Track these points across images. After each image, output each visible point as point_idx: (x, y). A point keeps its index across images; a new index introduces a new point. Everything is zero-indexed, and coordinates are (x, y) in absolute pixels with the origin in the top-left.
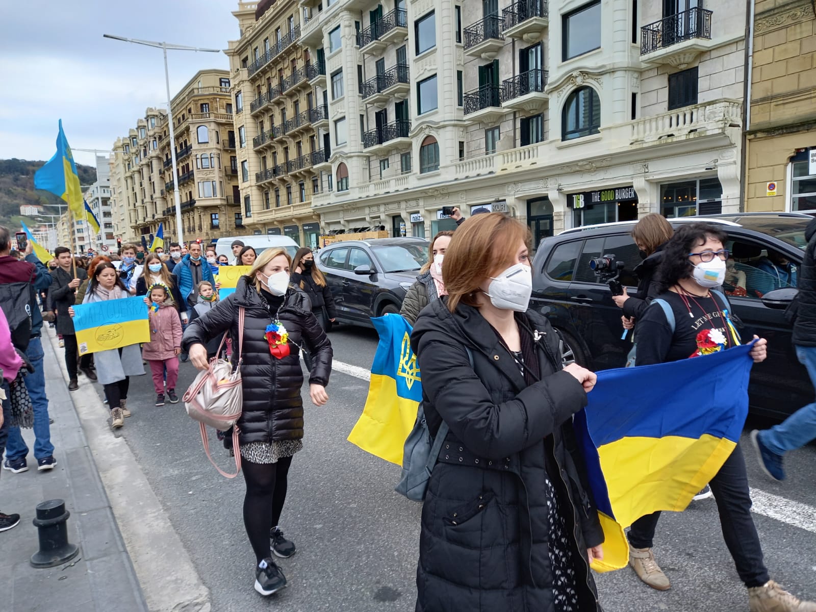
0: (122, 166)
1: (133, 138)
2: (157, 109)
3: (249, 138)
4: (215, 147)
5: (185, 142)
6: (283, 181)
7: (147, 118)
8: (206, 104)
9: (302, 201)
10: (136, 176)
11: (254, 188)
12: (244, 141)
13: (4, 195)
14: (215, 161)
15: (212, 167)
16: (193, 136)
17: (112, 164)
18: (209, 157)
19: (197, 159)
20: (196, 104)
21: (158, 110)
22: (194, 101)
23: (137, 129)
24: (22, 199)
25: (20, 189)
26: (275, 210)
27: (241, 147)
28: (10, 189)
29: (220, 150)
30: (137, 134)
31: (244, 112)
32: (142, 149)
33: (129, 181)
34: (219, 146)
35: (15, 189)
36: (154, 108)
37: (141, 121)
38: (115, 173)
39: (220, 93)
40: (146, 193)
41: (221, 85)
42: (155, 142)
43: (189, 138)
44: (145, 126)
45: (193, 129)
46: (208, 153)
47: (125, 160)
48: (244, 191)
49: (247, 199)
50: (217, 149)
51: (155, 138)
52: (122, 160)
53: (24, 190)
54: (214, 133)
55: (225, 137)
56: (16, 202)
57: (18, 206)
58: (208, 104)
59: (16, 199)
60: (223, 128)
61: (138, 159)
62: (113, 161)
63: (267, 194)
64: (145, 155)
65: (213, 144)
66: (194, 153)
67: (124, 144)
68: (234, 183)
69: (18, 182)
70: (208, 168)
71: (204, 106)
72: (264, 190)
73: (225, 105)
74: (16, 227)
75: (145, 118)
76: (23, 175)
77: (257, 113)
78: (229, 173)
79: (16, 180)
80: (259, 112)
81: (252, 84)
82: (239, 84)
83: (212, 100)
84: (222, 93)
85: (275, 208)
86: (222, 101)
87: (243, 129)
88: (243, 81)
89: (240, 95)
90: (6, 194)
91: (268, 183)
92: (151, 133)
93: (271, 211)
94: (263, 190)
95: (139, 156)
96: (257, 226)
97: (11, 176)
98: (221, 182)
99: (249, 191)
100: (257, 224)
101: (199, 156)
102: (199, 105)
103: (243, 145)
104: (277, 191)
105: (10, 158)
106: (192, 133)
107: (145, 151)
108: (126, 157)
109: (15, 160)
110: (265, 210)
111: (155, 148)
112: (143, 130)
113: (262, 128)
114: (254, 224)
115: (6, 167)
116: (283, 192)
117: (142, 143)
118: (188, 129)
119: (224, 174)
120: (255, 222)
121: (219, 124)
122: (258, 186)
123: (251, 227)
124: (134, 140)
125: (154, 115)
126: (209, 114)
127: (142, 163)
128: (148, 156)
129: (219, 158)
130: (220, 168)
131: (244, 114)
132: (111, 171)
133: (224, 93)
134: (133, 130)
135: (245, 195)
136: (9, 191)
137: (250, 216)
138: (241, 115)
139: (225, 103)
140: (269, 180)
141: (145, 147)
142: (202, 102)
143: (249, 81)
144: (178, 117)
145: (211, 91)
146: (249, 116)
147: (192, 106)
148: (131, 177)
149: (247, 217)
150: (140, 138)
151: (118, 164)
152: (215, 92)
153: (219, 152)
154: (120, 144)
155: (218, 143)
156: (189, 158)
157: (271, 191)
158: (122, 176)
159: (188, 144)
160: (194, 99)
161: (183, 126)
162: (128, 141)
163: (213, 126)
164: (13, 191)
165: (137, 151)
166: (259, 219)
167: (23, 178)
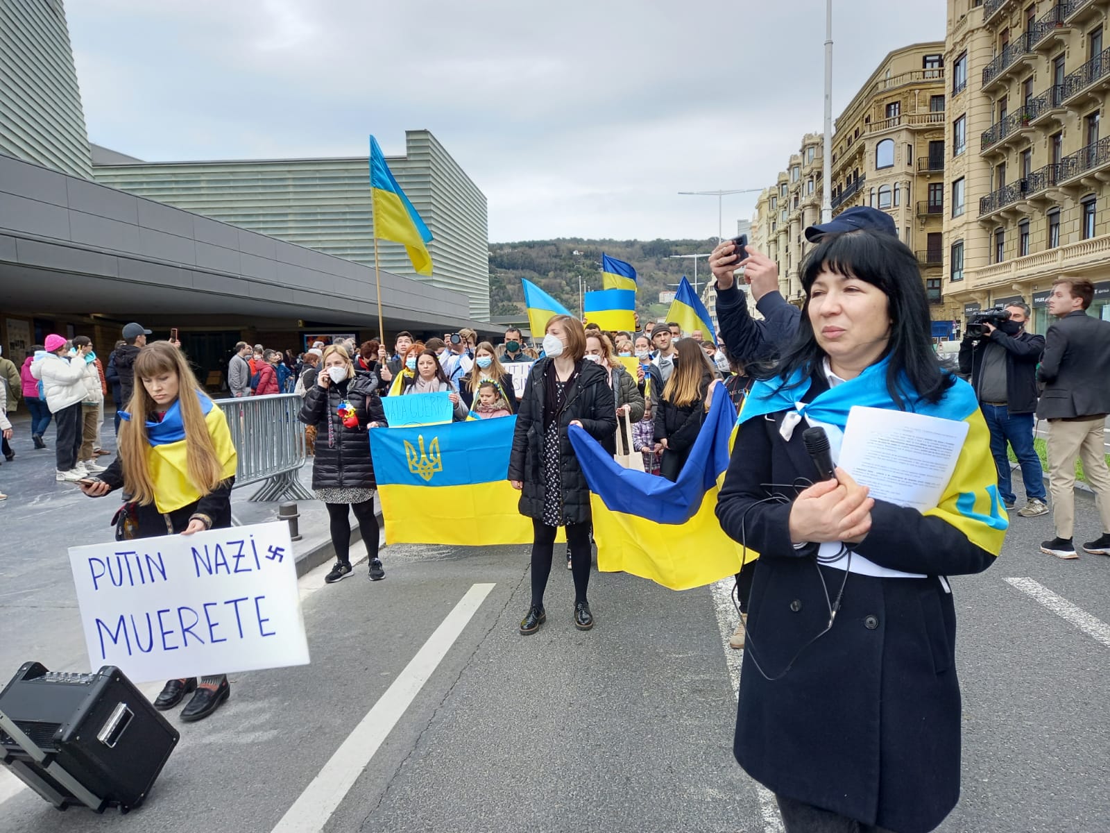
0: (765, 226)
1: (783, 185)
2: (818, 134)
3: (973, 135)
4: (904, 171)
5: (856, 173)
6: (1043, 202)
7: (803, 152)
8: (895, 103)
9: (1085, 235)
10: (782, 238)
11: (975, 226)
12: (962, 142)
13: (645, 281)
14: (902, 194)
15: (895, 205)
16: (869, 158)
17: (755, 227)
18: (892, 189)
19: (871, 195)
20: (880, 107)
21: (819, 136)
22: (877, 102)
23: (788, 170)
24: (662, 284)
25: (661, 273)
26: (1016, 262)
27: (955, 154)
28: (652, 274)
29: (913, 176)
30: (788, 178)
31: (968, 89)
32: (794, 196)
33: (772, 246)
34: (910, 170)
35: (656, 274)
36: (813, 134)
37: (795, 157)
38: (756, 238)
39: (922, 80)
40: (793, 261)
41: (925, 66)
42: (811, 183)
43: (862, 165)
44: (799, 164)
45: (870, 147)
46: (891, 183)
47: (770, 218)
48: (953, 234)
49: (957, 248)
50: (907, 173)
51: (812, 177)
52: (766, 217)
53: (665, 274)
54: (905, 147)
55: (922, 152)
56: (655, 288)
57: (657, 293)
58: (898, 102)
59: (656, 285)
60: (921, 138)
61: (786, 214)
62: (755, 224)
63: (999, 234)
64: (796, 205)
65: (901, 167)
66: (867, 186)
67: (770, 196)
68: (933, 228)
69: (660, 265)
70: (890, 208)
71: (893, 107)
72: (993, 228)
73: (928, 98)
74: (653, 316)
75: (801, 151)
76: (666, 257)
77: (995, 83)
78: (924, 211)
79: (658, 263)
80: (1000, 80)
81: (991, 32)
82: (963, 39)
83: (906, 95)
84: (925, 80)
85: (1017, 259)
86: (923, 93)
87: (962, 122)
88: (973, 31)
89: (962, 62)
90: (647, 280)
91: (1007, 211)
92: (807, 170)
93: (1010, 264)
94: (991, 229)
95: (788, 209)
96: (972, 295)
97: (654, 260)
98: (908, 229)
99: (962, 234)
100: (974, 292)
101: (875, 191)
102: (884, 107)
103: (959, 151)
104: (1024, 226)
105: (655, 239)
106: (867, 155)
107: (796, 199)
108: (772, 214)
109: (659, 241)
110: (993, 265)
111: (811, 191)
112: (796, 170)
113: (1003, 110)
114: (967, 293)
115: (650, 249)
116: (1038, 226)
117: (793, 189)
118: (861, 151)
119: (915, 216)
120: (970, 288)
121: (914, 132)
122: (983, 221)
123: (958, 299)
124: (784, 186)
125: (813, 144)
126: (899, 118)
127: (790, 217)
128: (800, 204)
129: (909, 189)
130: (908, 205)
131: (968, 91)
132: (753, 236)
133: (929, 80)
134: (784, 173)
135: (952, 241)
136: (651, 276)
137: (961, 279)
138: (962, 96)
139: (928, 95)
140: (1009, 205)
141: (797, 194)
142: (890, 101)
143: (984, 27)
144: (848, 136)
145: (907, 79)
146: (978, 94)
147: (872, 112)
148: (776, 241)
149: (952, 280)
150: (791, 181)
151: (761, 226)
152: (914, 80)
153: (909, 179)
154: (765, 197)
155: (910, 164)
156: (858, 197)
157: (1010, 226)
158: (764, 241)
159: (860, 175)
160: (876, 98)
161: (855, 147)
162: (777, 192)
163: (904, 136)
164: (654, 276)
165: (786, 201)
166: (978, 282)
167: (665, 261)
